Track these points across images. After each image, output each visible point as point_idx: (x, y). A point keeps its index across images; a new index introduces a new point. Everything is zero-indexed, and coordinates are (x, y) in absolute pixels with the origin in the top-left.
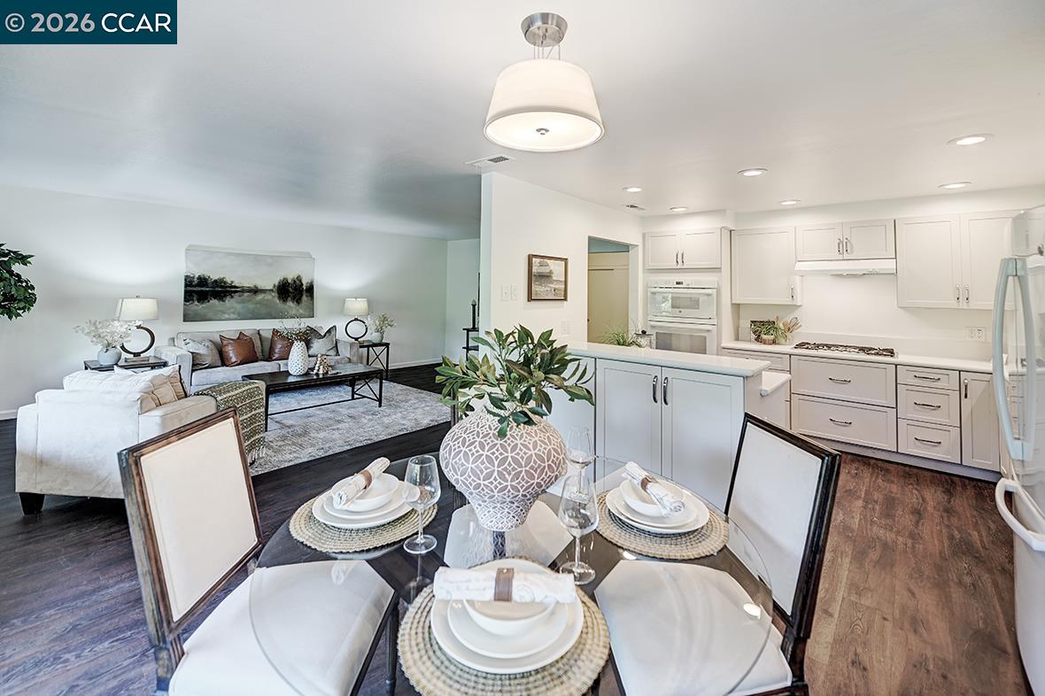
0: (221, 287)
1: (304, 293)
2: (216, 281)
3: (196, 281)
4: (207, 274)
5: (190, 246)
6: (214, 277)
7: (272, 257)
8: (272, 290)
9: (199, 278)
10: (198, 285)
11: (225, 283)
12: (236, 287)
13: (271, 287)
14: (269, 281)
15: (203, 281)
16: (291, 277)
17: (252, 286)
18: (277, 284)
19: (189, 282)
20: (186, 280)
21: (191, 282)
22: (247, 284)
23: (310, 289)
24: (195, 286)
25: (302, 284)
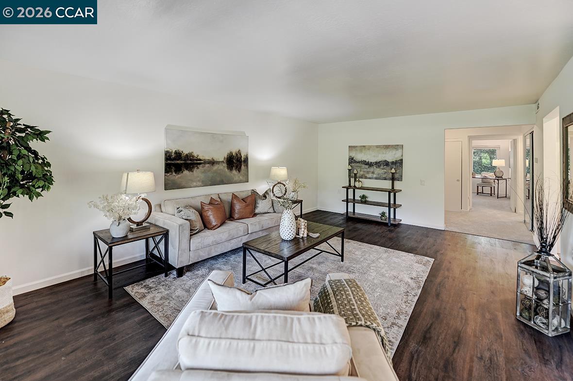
0: (191, 160)
1: (242, 163)
2: (187, 155)
3: (173, 155)
4: (181, 149)
5: (168, 126)
6: (186, 151)
7: (222, 135)
8: (223, 162)
9: (176, 153)
10: (174, 159)
11: (193, 156)
12: (200, 160)
13: (221, 159)
14: (221, 156)
15: (178, 155)
16: (234, 151)
17: (210, 159)
18: (226, 157)
19: (168, 156)
20: (166, 154)
21: (170, 156)
22: (207, 157)
23: (246, 160)
24: (173, 160)
25: (241, 157)
